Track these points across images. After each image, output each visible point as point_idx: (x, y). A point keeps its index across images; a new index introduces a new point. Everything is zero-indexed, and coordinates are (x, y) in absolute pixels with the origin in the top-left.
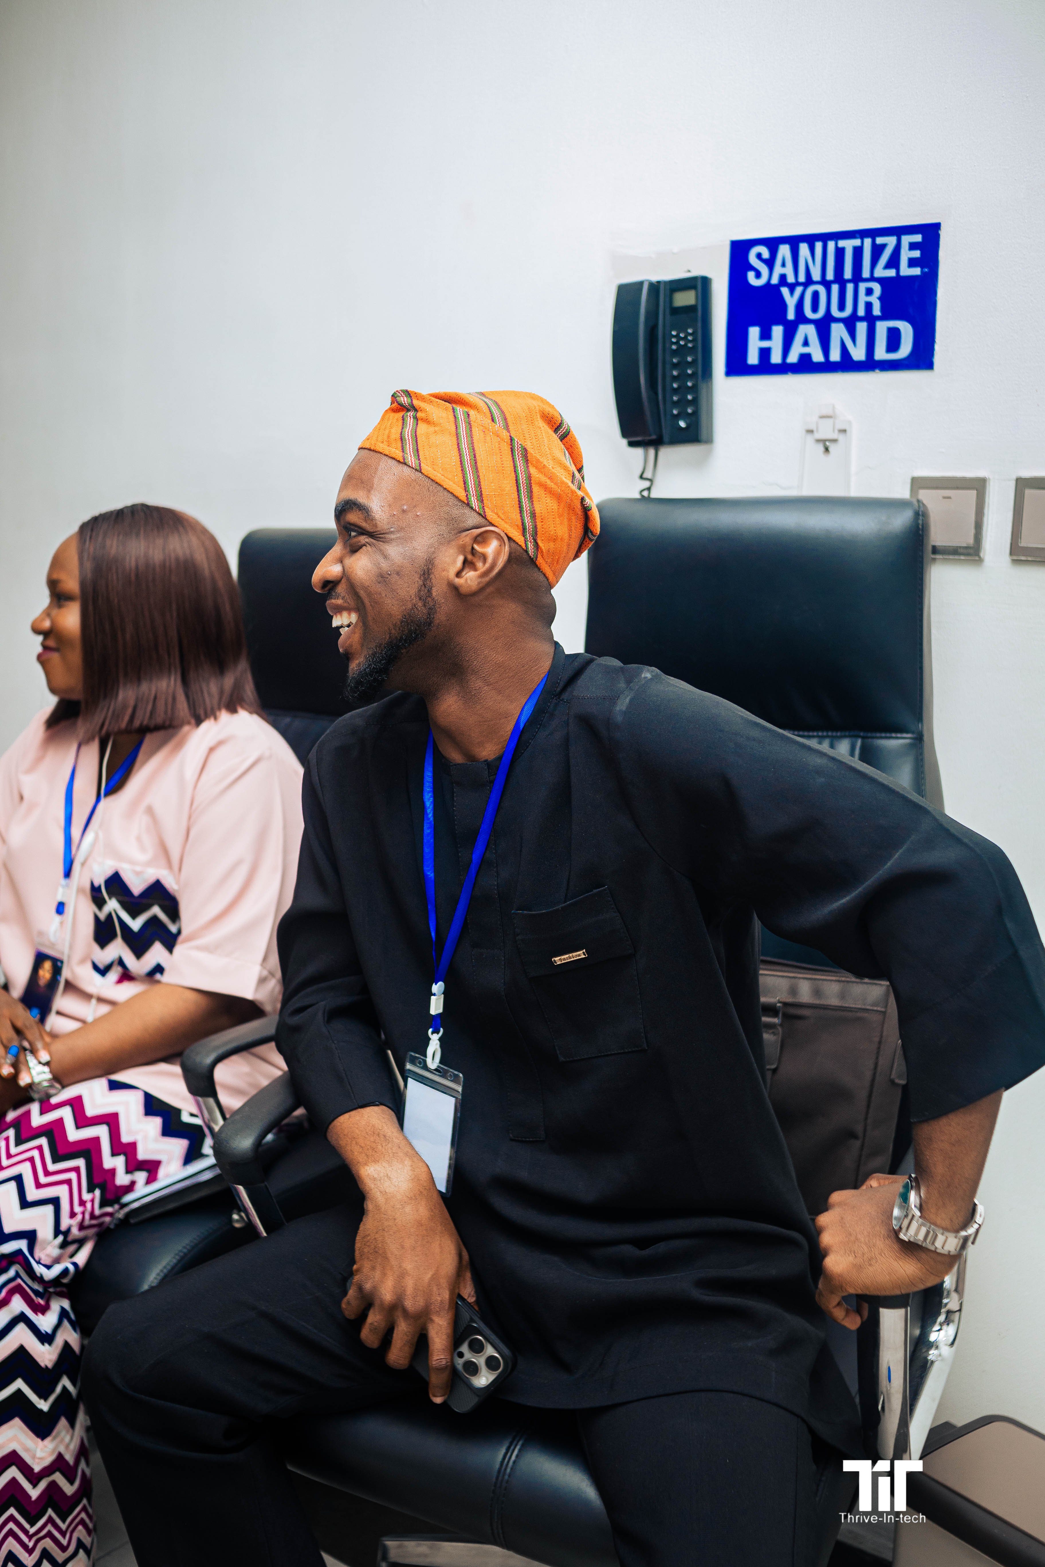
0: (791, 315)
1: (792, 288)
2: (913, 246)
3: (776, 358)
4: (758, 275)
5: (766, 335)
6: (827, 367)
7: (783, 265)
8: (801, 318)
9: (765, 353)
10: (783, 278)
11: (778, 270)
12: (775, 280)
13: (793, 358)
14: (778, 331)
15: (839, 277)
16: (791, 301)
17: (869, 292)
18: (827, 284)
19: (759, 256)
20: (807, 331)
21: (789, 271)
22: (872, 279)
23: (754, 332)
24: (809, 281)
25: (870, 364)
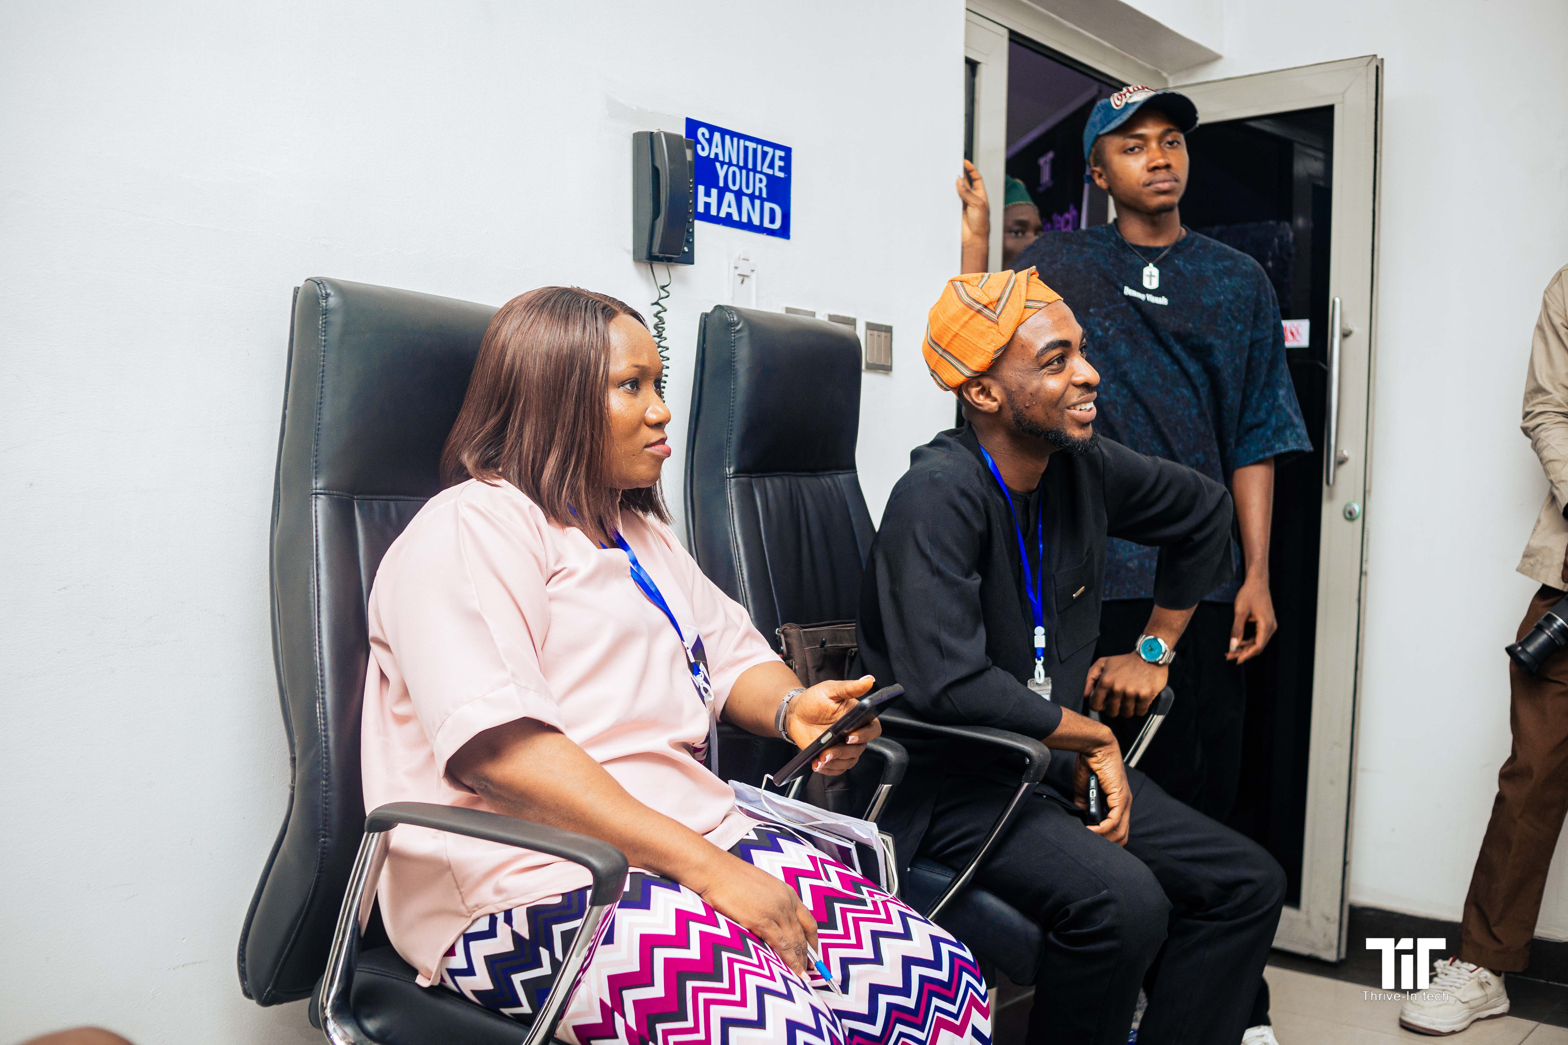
0: (721, 184)
1: (722, 163)
2: (781, 158)
3: (713, 212)
4: (703, 149)
5: (708, 194)
6: (739, 225)
7: (717, 147)
8: (726, 188)
9: (707, 205)
10: (717, 155)
11: (714, 150)
12: (712, 156)
13: (723, 214)
14: (714, 192)
15: (746, 166)
16: (721, 173)
17: (761, 181)
18: (740, 168)
19: (703, 134)
20: (729, 197)
21: (719, 151)
22: (761, 172)
23: (701, 189)
24: (730, 164)
25: (760, 229)
